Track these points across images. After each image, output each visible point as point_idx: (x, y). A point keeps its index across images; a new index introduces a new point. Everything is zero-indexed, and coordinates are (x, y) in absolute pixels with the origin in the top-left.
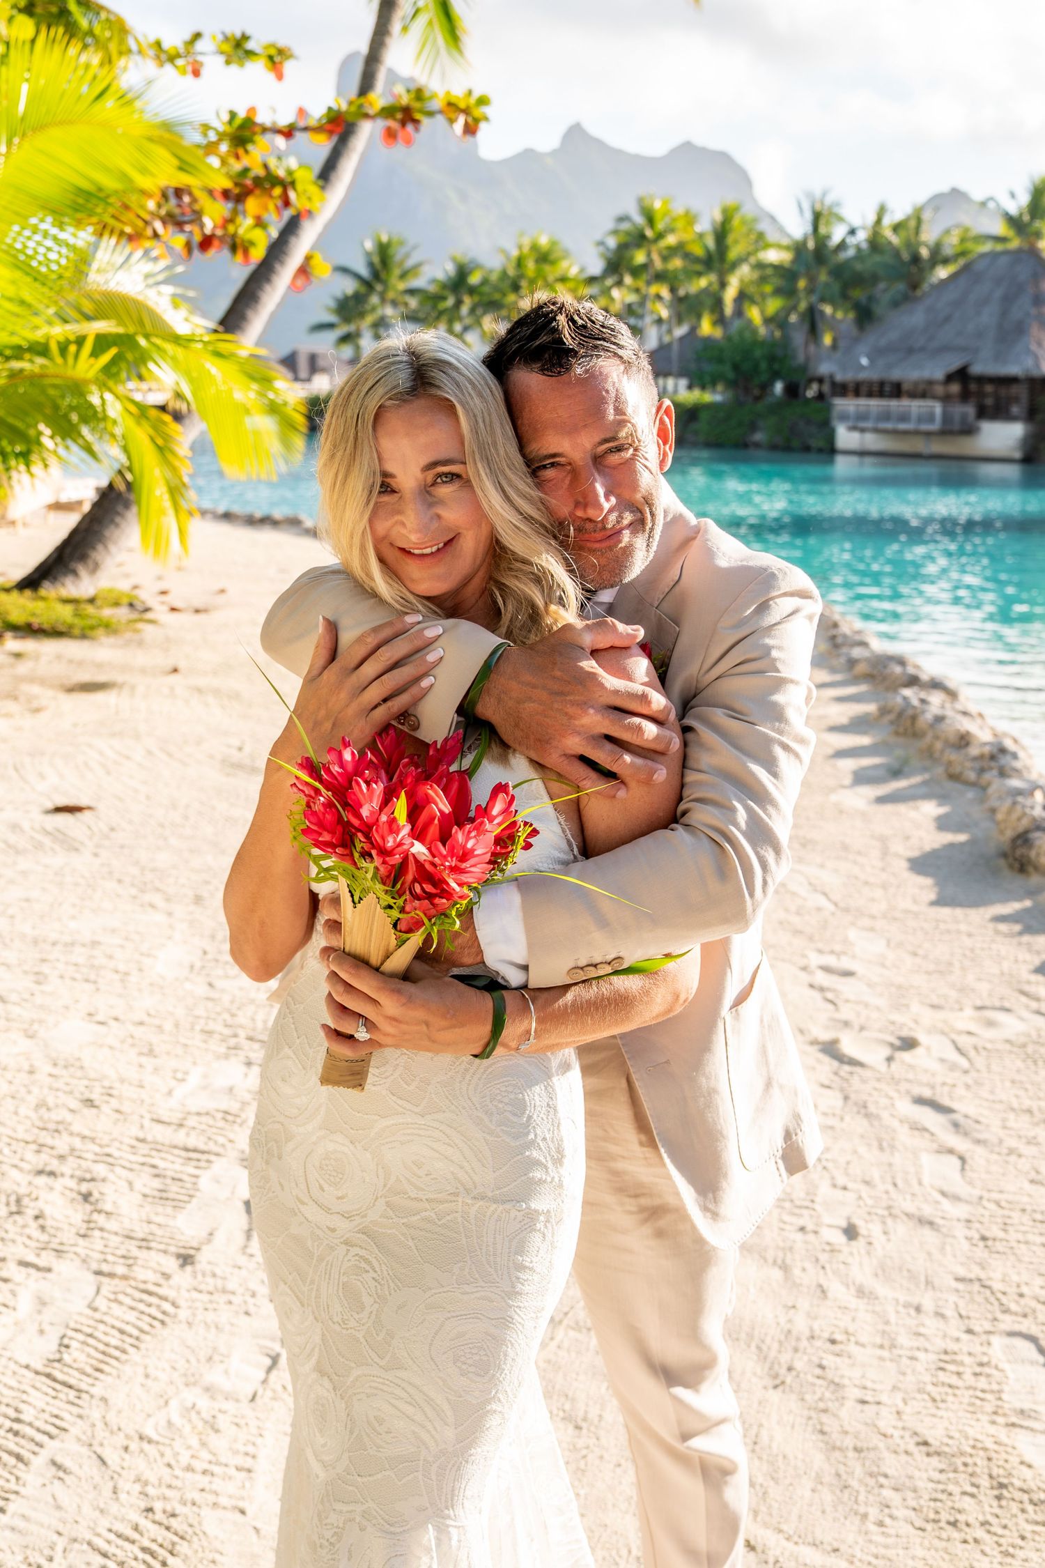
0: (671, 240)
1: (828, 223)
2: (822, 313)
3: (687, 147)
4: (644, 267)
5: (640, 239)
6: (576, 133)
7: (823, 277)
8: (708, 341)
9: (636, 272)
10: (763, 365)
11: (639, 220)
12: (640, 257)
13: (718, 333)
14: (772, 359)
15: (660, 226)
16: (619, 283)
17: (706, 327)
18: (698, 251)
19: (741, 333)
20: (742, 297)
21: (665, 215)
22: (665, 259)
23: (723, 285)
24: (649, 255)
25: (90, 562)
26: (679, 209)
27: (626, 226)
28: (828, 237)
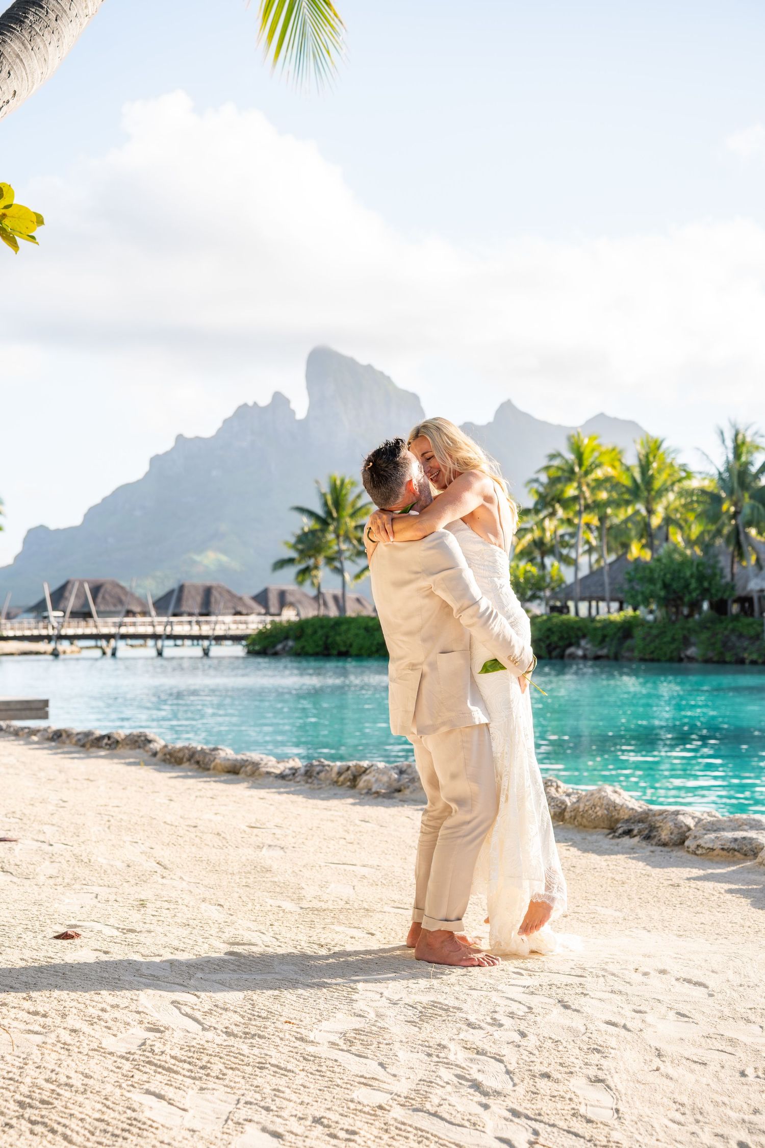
0: (599, 474)
1: (749, 452)
2: (747, 535)
3: (602, 416)
4: (575, 499)
5: (569, 475)
6: (507, 409)
7: (747, 500)
8: (637, 560)
9: (566, 503)
10: (693, 584)
11: (571, 457)
12: (571, 491)
13: (647, 555)
14: (701, 578)
15: (587, 462)
16: (553, 514)
17: (636, 551)
18: (626, 481)
19: (669, 555)
20: (668, 520)
21: (593, 450)
22: (593, 490)
23: (650, 512)
24: (579, 487)
26: (607, 444)
27: (557, 462)
28: (750, 464)
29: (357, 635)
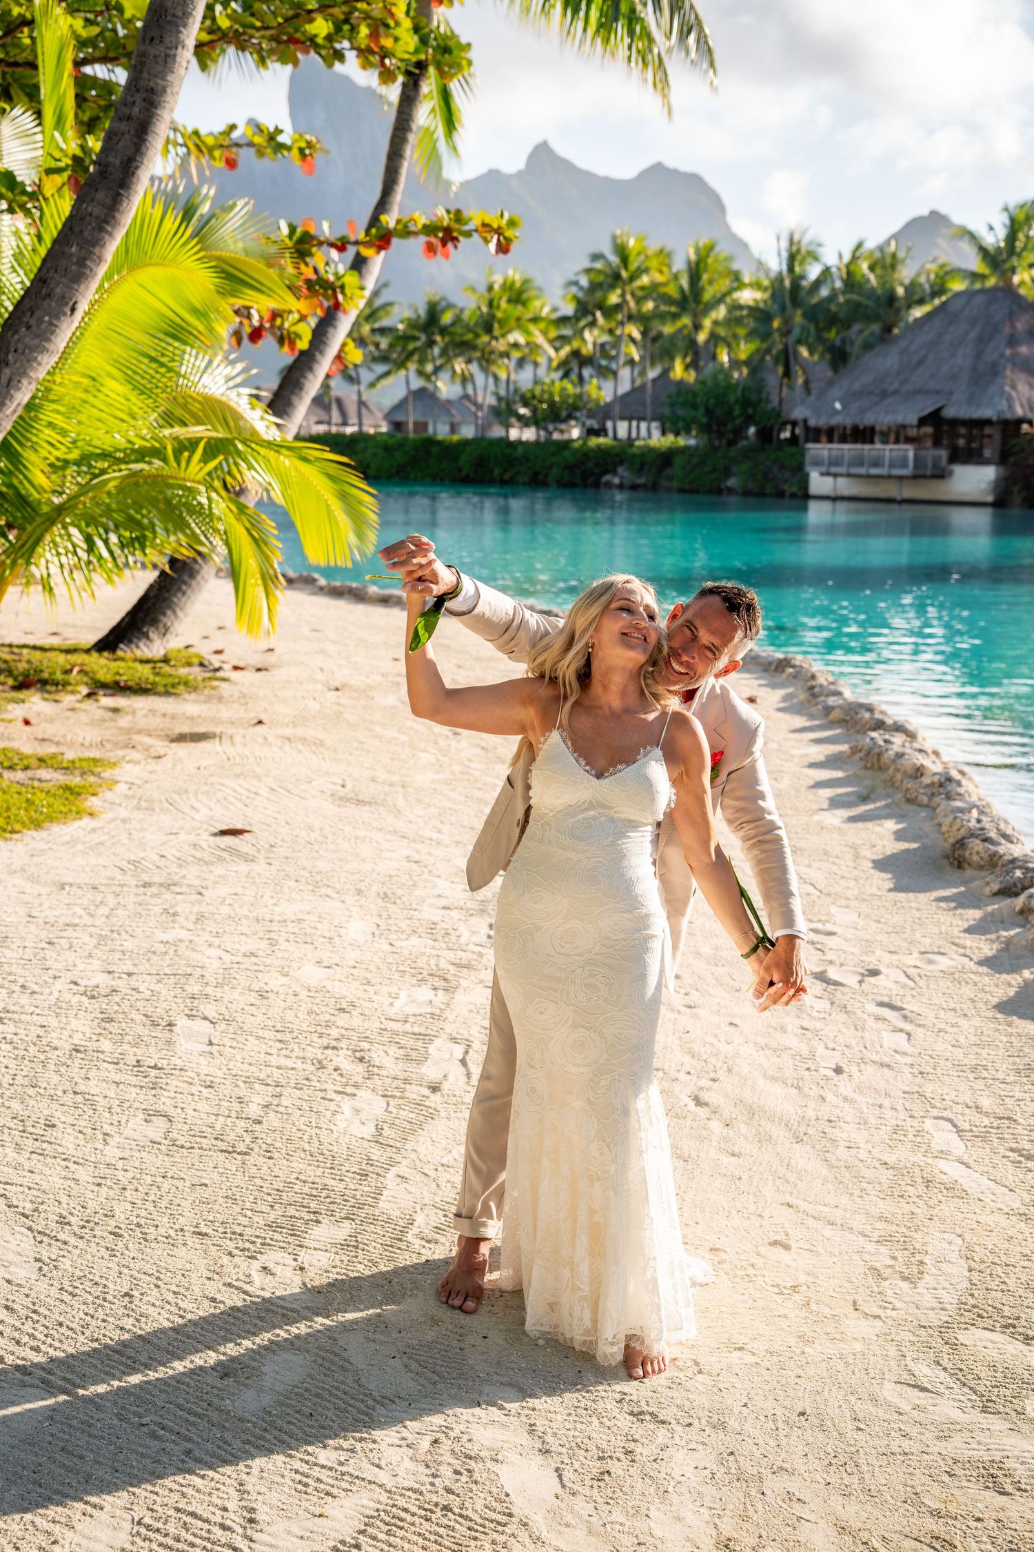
0: (645, 280)
1: (802, 263)
2: (796, 354)
3: (658, 168)
4: (618, 307)
5: (615, 279)
6: (542, 154)
7: (798, 318)
8: (681, 383)
9: (609, 312)
10: (737, 411)
11: (614, 259)
12: (614, 298)
13: (691, 377)
14: (745, 403)
15: (633, 265)
16: (593, 324)
17: (678, 371)
18: (672, 291)
19: (715, 377)
20: (714, 338)
21: (639, 253)
22: (639, 301)
23: (697, 327)
24: (623, 295)
25: (161, 626)
26: (653, 247)
27: (599, 265)
28: (802, 277)
29: (375, 455)
